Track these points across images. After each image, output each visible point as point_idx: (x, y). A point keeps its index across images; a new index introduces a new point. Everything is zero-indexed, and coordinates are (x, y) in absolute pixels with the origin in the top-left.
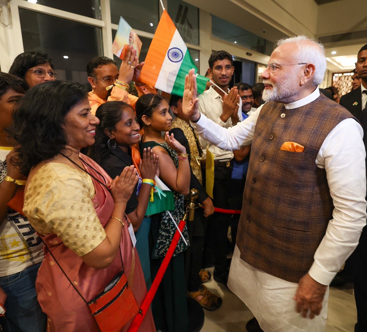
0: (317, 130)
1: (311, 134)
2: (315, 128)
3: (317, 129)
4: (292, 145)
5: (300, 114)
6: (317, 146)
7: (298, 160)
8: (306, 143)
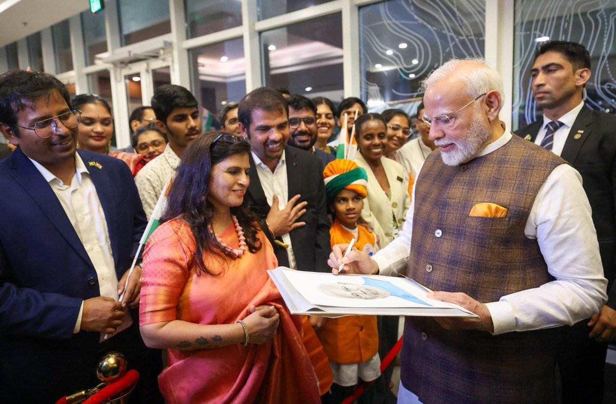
0: (522, 184)
1: (513, 190)
2: (517, 182)
3: (521, 182)
4: (489, 208)
5: (490, 164)
6: (527, 206)
7: (499, 229)
8: (510, 203)
